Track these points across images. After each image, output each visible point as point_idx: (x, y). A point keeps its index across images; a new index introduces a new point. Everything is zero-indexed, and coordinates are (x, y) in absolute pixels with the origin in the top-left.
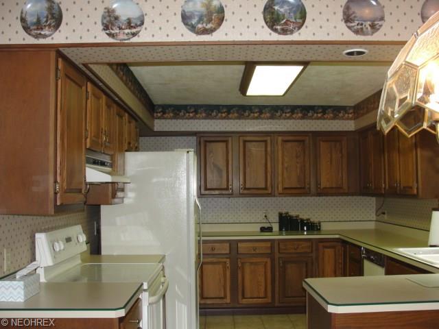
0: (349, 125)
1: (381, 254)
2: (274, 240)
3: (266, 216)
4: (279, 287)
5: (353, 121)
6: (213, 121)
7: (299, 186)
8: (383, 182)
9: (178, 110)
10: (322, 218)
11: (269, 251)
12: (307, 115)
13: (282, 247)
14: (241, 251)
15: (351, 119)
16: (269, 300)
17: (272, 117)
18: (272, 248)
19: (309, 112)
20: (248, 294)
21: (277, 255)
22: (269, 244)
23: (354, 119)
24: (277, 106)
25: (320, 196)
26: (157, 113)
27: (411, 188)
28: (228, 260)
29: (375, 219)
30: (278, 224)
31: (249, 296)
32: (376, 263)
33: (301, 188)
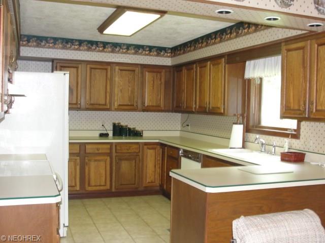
0: (167, 61)
1: (199, 154)
2: (112, 143)
3: (103, 125)
4: (115, 177)
5: (170, 59)
6: (68, 51)
7: (130, 104)
8: (194, 103)
9: (40, 40)
10: (143, 127)
11: (109, 151)
12: (138, 52)
13: (118, 148)
14: (88, 151)
15: (169, 57)
16: (108, 187)
17: (113, 51)
18: (111, 149)
19: (139, 50)
20: (93, 183)
21: (114, 154)
22: (108, 146)
23: (172, 57)
24: (117, 43)
25: (144, 112)
26: (23, 41)
27: (219, 108)
28: (78, 158)
29: (180, 129)
30: (112, 131)
31: (93, 185)
32: (193, 160)
33: (131, 105)
